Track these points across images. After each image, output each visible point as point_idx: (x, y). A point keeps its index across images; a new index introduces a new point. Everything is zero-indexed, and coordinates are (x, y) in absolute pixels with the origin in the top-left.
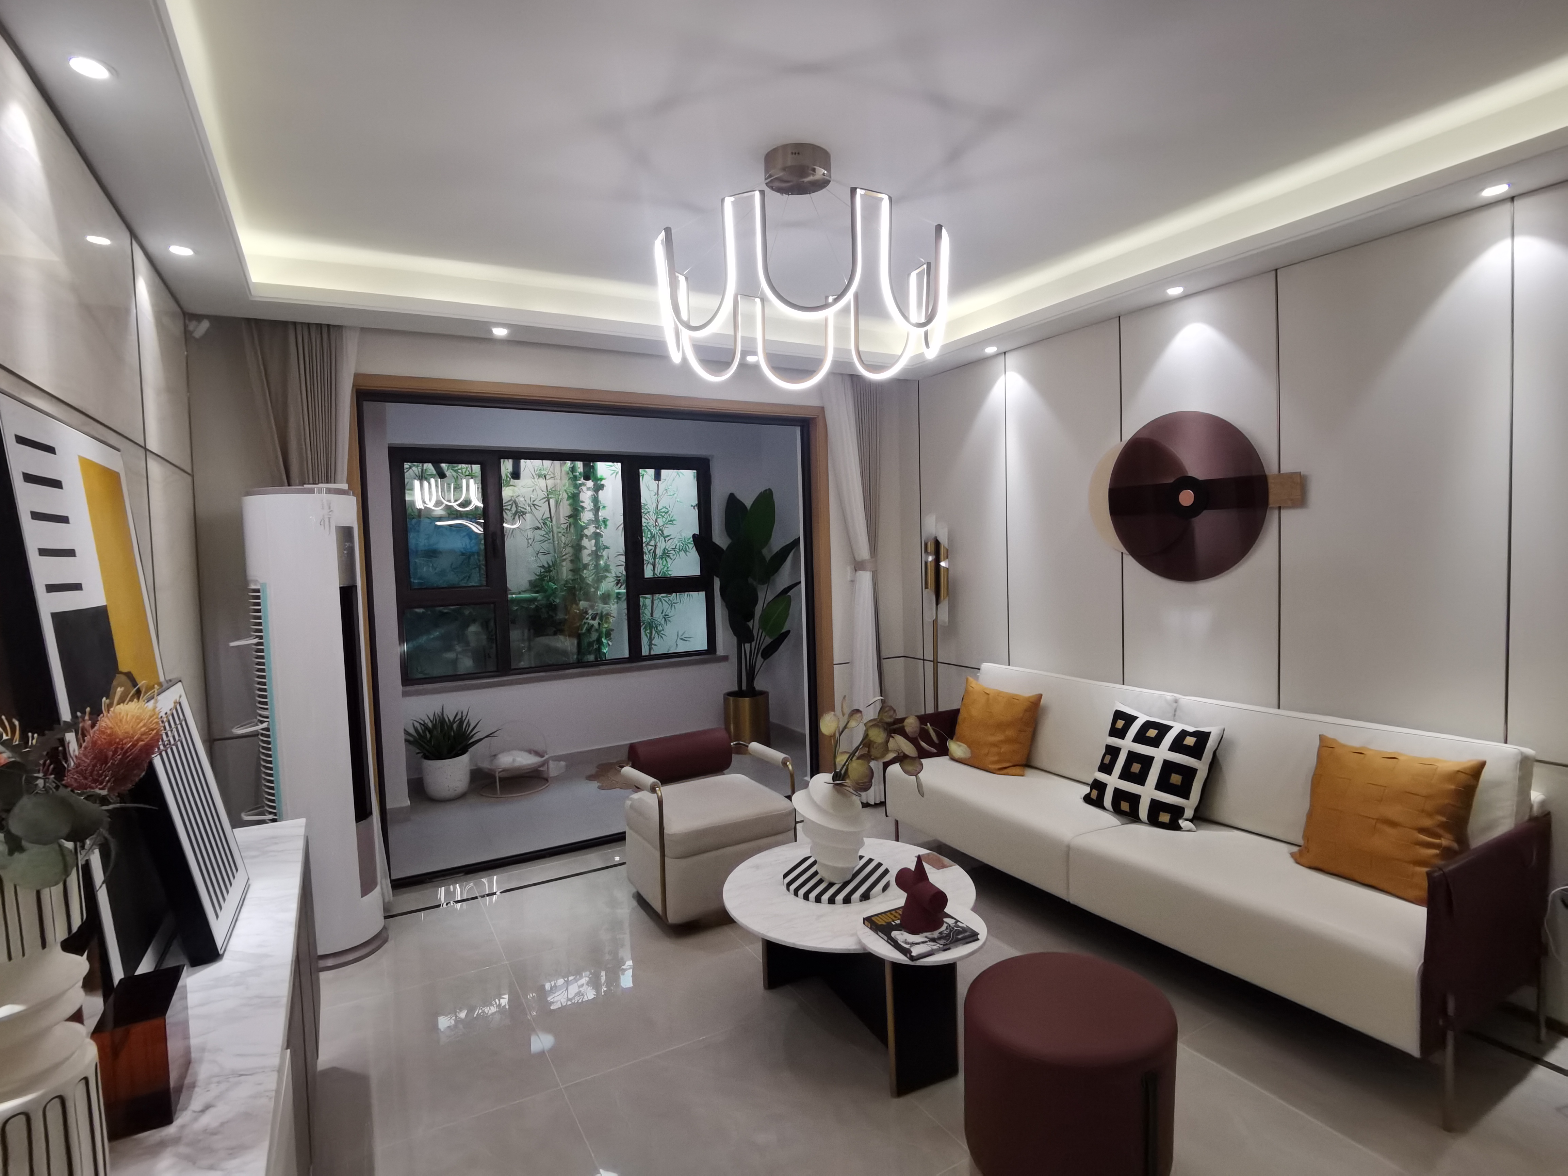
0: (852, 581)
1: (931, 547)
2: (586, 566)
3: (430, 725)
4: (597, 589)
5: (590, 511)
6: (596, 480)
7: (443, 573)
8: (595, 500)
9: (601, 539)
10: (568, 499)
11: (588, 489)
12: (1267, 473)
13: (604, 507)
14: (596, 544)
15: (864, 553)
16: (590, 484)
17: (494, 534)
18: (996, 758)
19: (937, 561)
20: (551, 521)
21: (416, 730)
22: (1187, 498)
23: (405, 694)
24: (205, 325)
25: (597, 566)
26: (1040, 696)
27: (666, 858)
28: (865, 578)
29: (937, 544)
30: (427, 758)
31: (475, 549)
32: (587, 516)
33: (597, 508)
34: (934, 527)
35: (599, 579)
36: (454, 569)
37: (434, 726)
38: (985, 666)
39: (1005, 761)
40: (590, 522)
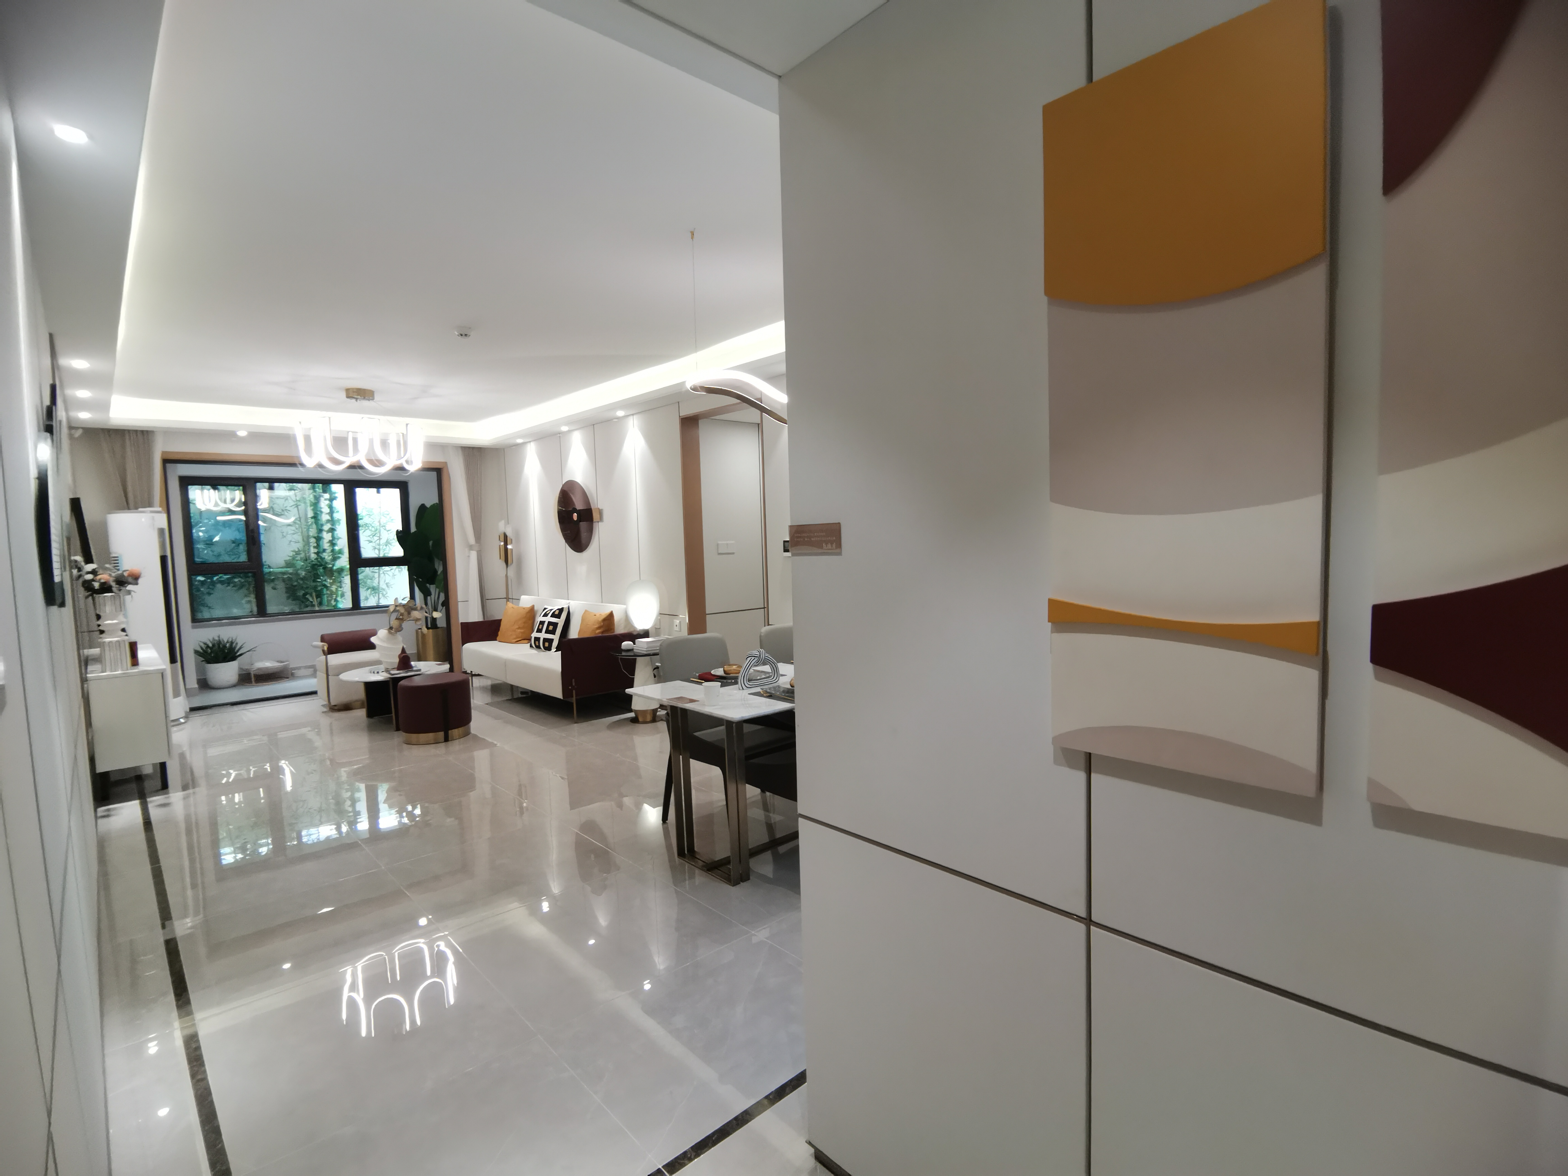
0: (469, 556)
1: (502, 538)
2: (324, 550)
3: (210, 645)
4: (333, 565)
5: (327, 514)
6: (331, 493)
7: (219, 555)
8: (331, 507)
9: (336, 533)
10: (311, 506)
11: (325, 500)
12: (592, 508)
13: (338, 512)
14: (333, 536)
15: (472, 540)
16: (327, 496)
17: (253, 531)
18: (515, 637)
19: (506, 544)
20: (300, 521)
21: (202, 648)
22: (575, 516)
23: (193, 627)
24: (80, 432)
25: (333, 551)
26: (533, 606)
27: (330, 677)
28: (474, 555)
29: (506, 537)
30: (209, 662)
31: (240, 539)
32: (325, 517)
33: (331, 513)
34: (502, 527)
35: (335, 559)
36: (228, 552)
37: (214, 645)
38: (523, 597)
39: (519, 638)
40: (328, 521)
